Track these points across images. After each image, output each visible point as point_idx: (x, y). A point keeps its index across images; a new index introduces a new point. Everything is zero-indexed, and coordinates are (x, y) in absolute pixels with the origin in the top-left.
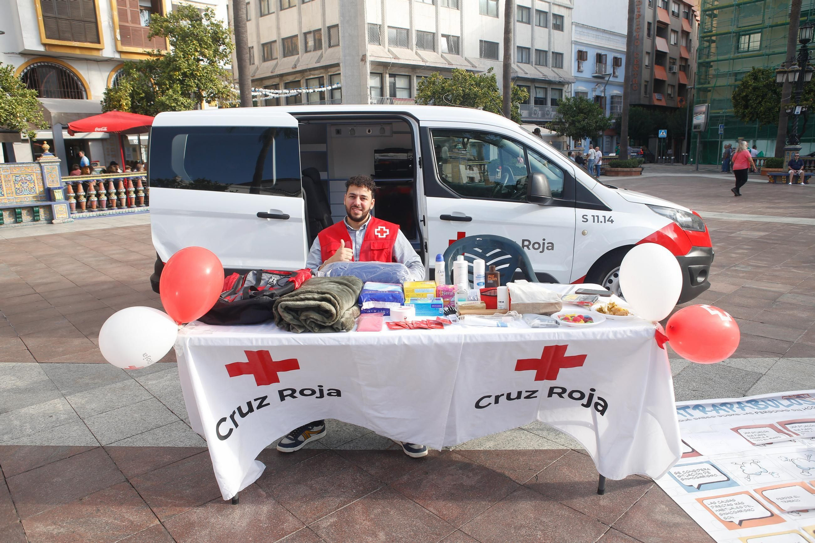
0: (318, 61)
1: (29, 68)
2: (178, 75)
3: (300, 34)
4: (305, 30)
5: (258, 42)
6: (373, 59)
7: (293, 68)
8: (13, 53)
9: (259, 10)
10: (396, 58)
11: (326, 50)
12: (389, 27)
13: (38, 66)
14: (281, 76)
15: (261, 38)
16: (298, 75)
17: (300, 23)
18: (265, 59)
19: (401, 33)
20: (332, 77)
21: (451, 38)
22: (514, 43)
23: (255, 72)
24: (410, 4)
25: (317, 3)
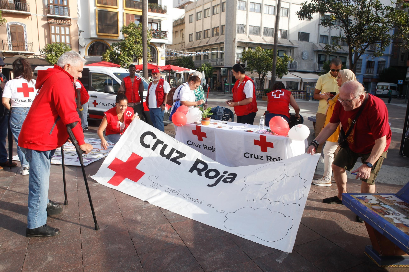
0: (216, 41)
1: (92, 44)
3: (211, 28)
4: (213, 27)
5: (195, 32)
6: (239, 40)
7: (206, 43)
8: (88, 38)
9: (196, 18)
10: (251, 40)
11: (220, 36)
12: (250, 26)
13: (96, 43)
14: (202, 47)
15: (196, 30)
16: (209, 47)
17: (211, 23)
18: (197, 39)
19: (256, 28)
20: (222, 48)
21: (282, 31)
22: (318, 33)
23: (192, 45)
24: (262, 15)
25: (218, 15)
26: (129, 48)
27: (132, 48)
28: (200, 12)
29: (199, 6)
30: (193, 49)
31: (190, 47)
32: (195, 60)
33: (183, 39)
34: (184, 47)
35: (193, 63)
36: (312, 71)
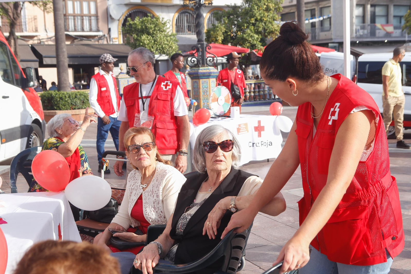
1: (128, 14)
2: (253, 21)
8: (121, 5)
13: (133, 11)
20: (323, 9)
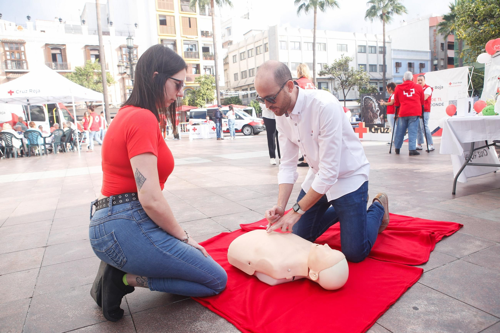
5: (240, 71)
9: (240, 58)
12: (291, 62)
14: (248, 85)
15: (241, 69)
17: (256, 63)
18: (242, 78)
21: (322, 64)
22: (357, 63)
23: (238, 84)
24: (302, 52)
25: (262, 55)
26: (203, 94)
27: (205, 94)
28: (244, 53)
29: (242, 47)
30: (240, 88)
31: (236, 86)
32: (242, 98)
33: (228, 79)
34: (229, 86)
35: (241, 101)
36: (354, 98)
